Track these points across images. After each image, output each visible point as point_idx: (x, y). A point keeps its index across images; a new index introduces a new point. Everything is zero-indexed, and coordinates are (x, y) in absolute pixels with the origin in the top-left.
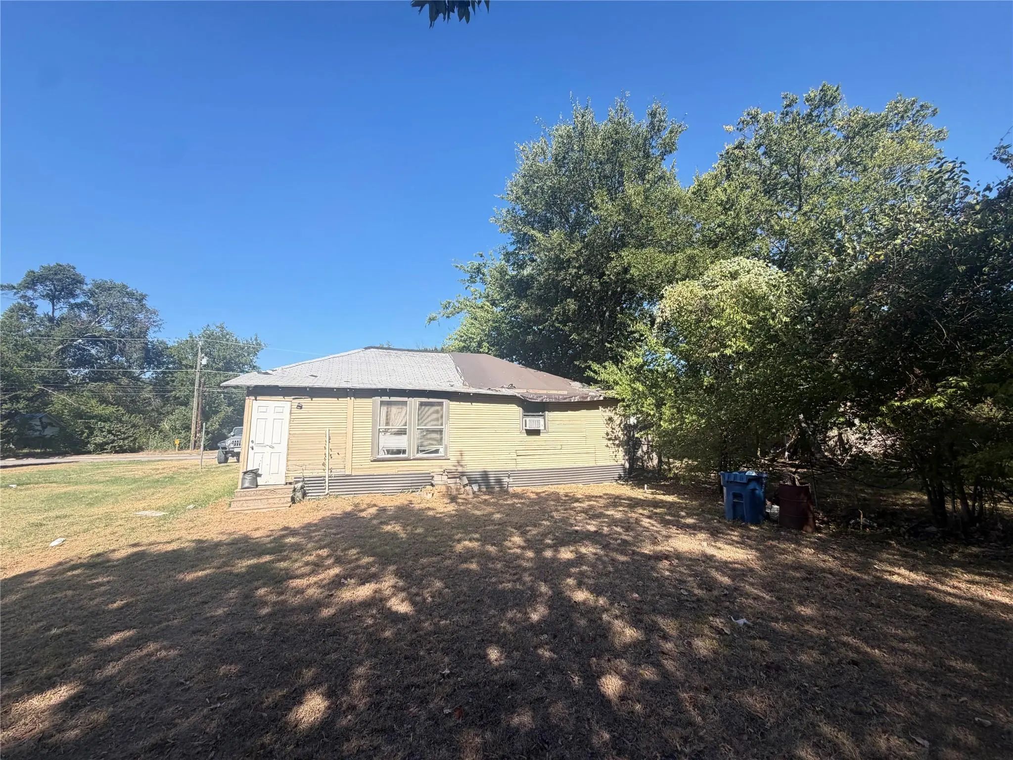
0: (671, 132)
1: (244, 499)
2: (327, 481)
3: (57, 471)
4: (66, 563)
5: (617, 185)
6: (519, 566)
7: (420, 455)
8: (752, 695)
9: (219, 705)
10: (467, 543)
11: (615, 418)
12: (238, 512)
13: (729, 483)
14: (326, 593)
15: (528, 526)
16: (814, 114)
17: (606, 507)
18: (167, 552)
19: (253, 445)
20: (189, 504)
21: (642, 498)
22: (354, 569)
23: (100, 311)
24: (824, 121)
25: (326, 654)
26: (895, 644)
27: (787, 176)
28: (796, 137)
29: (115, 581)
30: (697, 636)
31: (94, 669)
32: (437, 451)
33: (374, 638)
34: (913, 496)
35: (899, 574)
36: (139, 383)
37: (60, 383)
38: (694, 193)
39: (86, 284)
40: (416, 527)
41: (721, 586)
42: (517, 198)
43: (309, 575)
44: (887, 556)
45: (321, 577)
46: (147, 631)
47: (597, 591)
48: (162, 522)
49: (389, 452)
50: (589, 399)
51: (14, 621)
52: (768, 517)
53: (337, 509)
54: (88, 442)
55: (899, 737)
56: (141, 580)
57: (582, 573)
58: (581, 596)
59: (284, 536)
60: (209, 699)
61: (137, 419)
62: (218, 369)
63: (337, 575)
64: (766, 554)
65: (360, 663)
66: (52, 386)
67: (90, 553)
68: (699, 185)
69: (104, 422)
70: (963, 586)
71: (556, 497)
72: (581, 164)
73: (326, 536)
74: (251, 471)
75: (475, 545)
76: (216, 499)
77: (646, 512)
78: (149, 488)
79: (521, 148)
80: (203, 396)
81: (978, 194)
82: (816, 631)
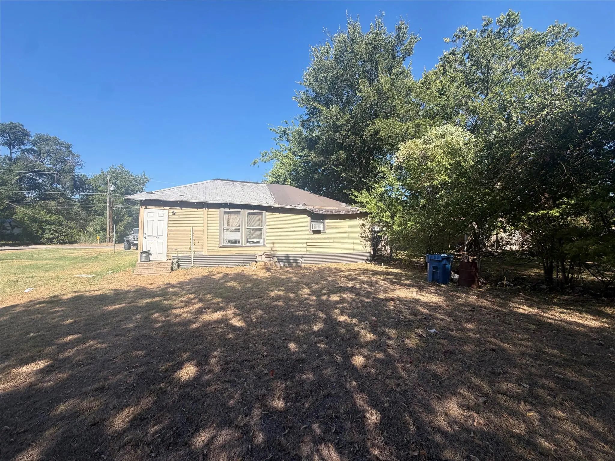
0: (410, 41)
1: (142, 268)
2: (192, 258)
3: (24, 253)
4: (35, 300)
5: (373, 77)
6: (307, 304)
7: (249, 244)
8: (436, 365)
9: (134, 370)
10: (276, 292)
11: (366, 224)
12: (138, 275)
13: (431, 261)
14: (194, 316)
15: (312, 284)
16: (502, 32)
17: (359, 275)
18: (97, 295)
19: (146, 236)
20: (109, 271)
21: (380, 270)
22: (210, 305)
23: (42, 154)
24: (507, 37)
25: (195, 346)
26: (517, 341)
27: (481, 75)
28: (489, 48)
29: (66, 310)
30: (408, 338)
31: (58, 353)
32: (259, 242)
33: (223, 338)
34: (535, 271)
35: (522, 309)
36: (71, 201)
37: (20, 200)
38: (422, 84)
39: (31, 137)
40: (246, 284)
41: (423, 314)
42: (310, 84)
43: (183, 307)
44: (517, 300)
45: (190, 308)
46: (88, 335)
47: (352, 316)
48: (92, 280)
49: (229, 242)
50: (351, 213)
51: (7, 330)
52: (452, 280)
53: (199, 274)
54: (42, 237)
55: (513, 383)
56: (82, 309)
57: (344, 307)
58: (342, 318)
59: (167, 288)
60: (128, 367)
61: (72, 224)
62: (121, 193)
63: (200, 308)
64: (449, 298)
65: (215, 350)
66: (15, 202)
67: (50, 295)
68: (425, 78)
69: (51, 225)
70: (557, 314)
71: (330, 269)
72: (351, 61)
73: (192, 288)
74: (146, 252)
75: (281, 293)
76: (125, 268)
77: (382, 278)
78: (82, 262)
79: (313, 49)
80: (112, 210)
81: (596, 83)
82: (473, 336)
